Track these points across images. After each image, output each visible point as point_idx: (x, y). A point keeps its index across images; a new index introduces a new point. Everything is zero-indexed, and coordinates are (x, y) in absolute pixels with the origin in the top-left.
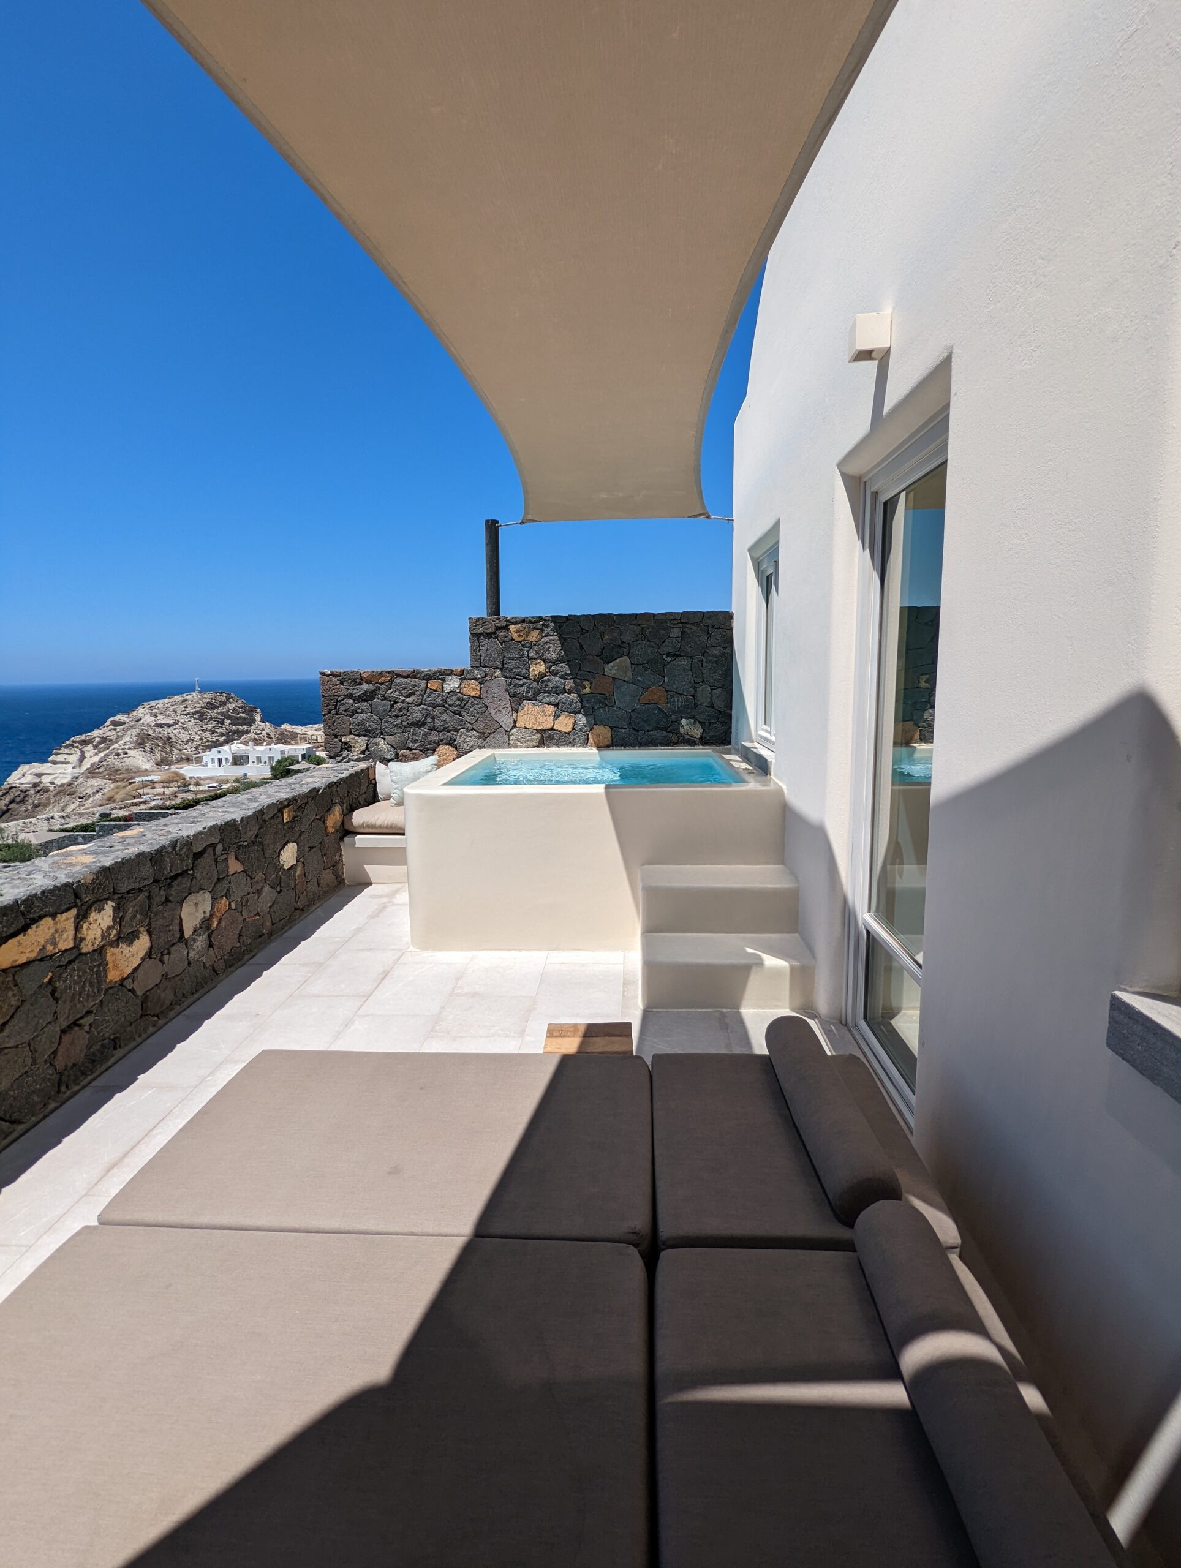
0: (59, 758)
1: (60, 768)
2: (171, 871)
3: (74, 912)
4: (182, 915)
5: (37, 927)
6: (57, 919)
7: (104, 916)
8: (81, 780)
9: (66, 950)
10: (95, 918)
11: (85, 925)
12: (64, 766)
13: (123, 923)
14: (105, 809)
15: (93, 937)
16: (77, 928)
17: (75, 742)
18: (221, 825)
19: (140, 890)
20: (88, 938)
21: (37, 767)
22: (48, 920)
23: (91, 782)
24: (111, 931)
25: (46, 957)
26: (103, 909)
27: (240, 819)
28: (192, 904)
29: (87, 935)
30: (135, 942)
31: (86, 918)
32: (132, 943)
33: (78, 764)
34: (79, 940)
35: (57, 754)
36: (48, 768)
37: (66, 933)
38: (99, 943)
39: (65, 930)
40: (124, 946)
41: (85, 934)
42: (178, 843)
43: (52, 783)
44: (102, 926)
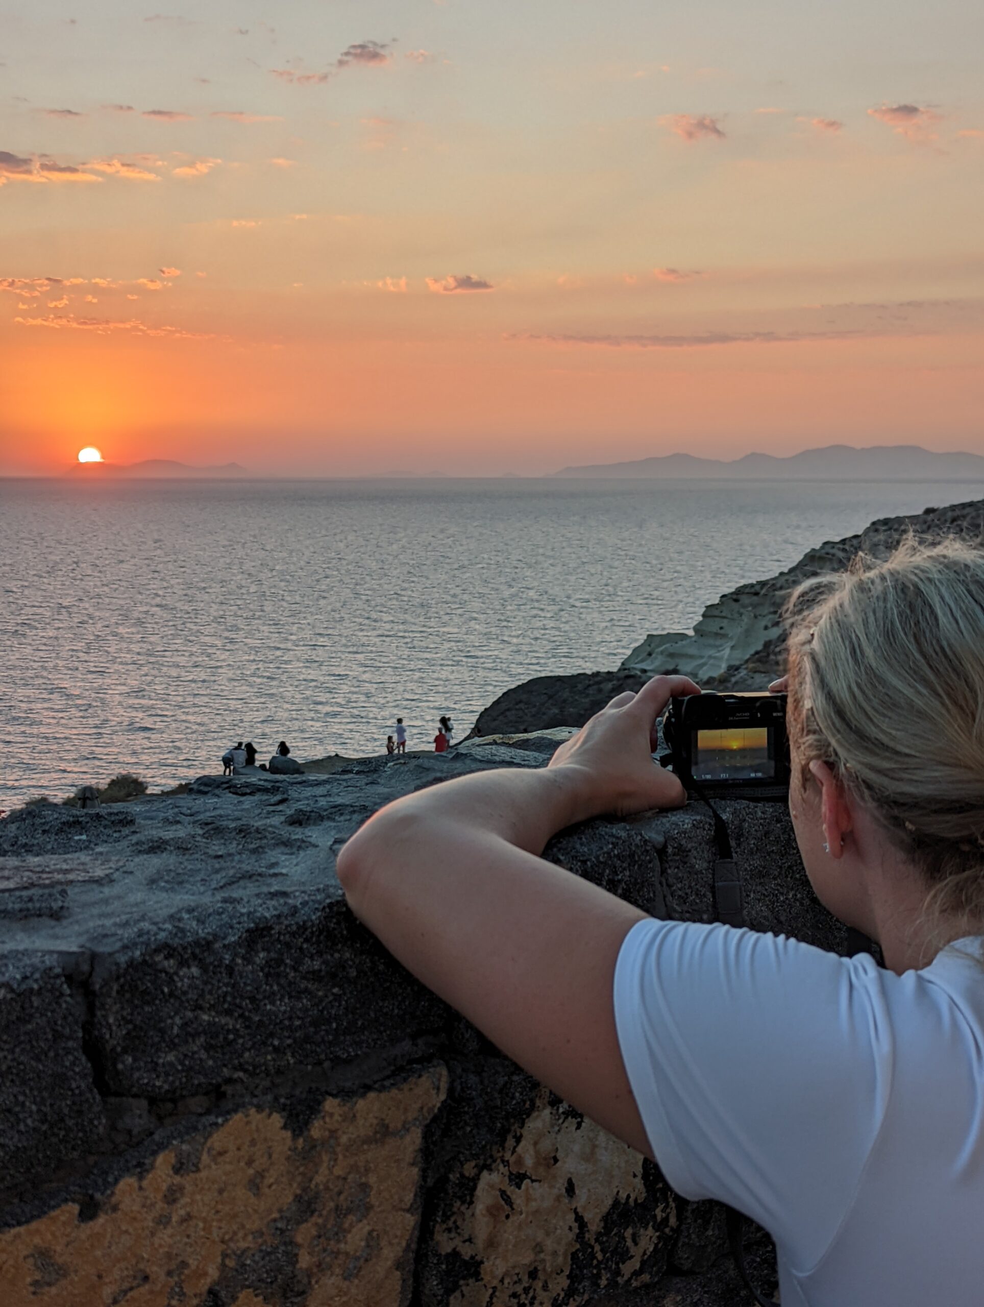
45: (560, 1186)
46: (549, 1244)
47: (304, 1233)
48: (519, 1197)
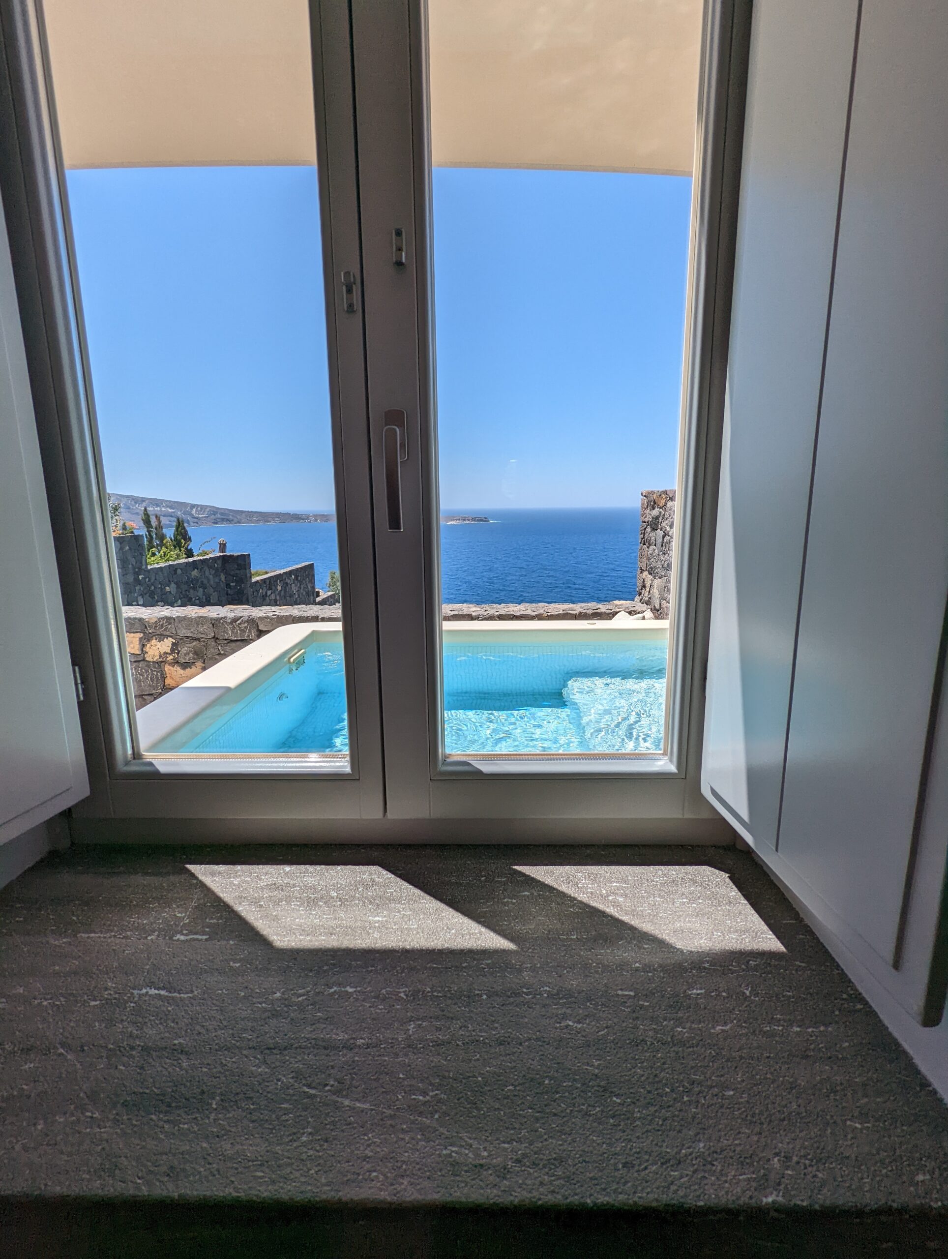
3: (140, 635)
7: (163, 645)
10: (155, 644)
11: (148, 645)
13: (179, 655)
15: (153, 654)
16: (142, 645)
19: (198, 639)
24: (168, 656)
26: (163, 641)
29: (149, 651)
31: (150, 642)
34: (143, 652)
38: (158, 659)
40: (178, 668)
44: (160, 650)
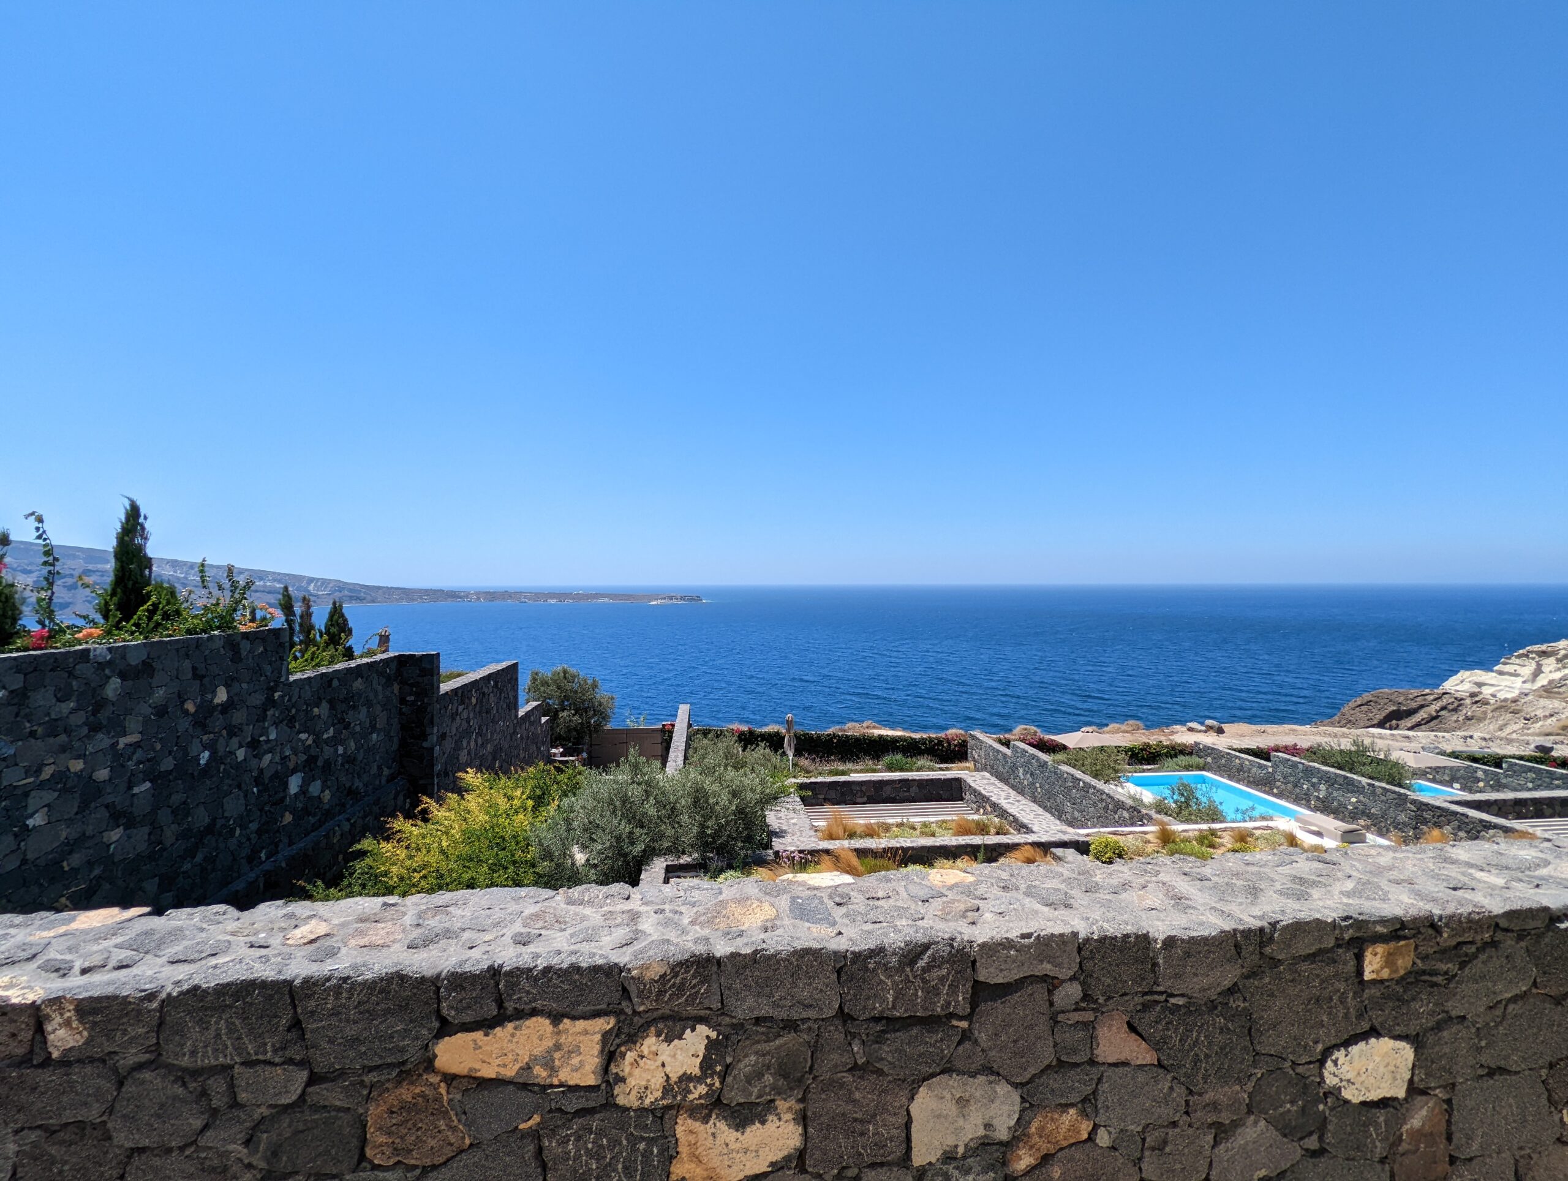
0: (1508, 668)
1: (1506, 681)
2: (894, 1007)
3: (606, 1024)
4: (914, 1109)
5: (516, 1028)
6: (561, 1026)
7: (679, 1052)
8: (1530, 697)
9: (577, 1088)
10: (654, 1048)
11: (630, 1056)
12: (1513, 678)
13: (729, 1079)
14: (1547, 742)
15: (644, 1083)
16: (610, 1056)
17: (1532, 652)
18: (1088, 940)
19: (791, 1025)
20: (632, 1082)
21: (1480, 675)
22: (541, 1024)
23: (1543, 702)
24: (691, 1085)
25: (534, 1085)
26: (680, 1038)
27: (1162, 937)
28: (948, 1096)
29: (630, 1074)
30: (754, 1128)
31: (635, 1043)
32: (744, 1127)
33: (1531, 677)
34: (609, 1077)
35: (1505, 664)
36: (1492, 678)
37: (579, 1058)
38: (656, 1100)
39: (576, 1050)
40: (722, 1125)
41: (627, 1070)
42: (929, 952)
43: (1494, 696)
44: (668, 1069)
45: (659, 1063)
46: (653, 1080)
47: (557, 1055)
48: (641, 1062)
